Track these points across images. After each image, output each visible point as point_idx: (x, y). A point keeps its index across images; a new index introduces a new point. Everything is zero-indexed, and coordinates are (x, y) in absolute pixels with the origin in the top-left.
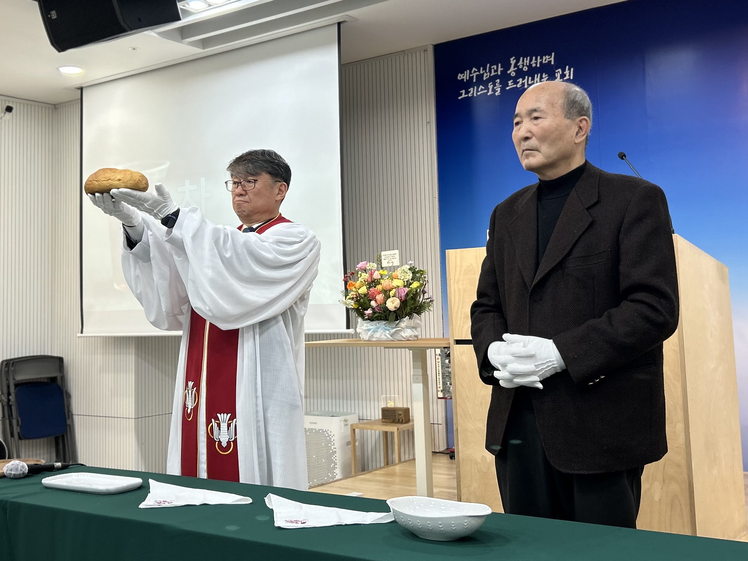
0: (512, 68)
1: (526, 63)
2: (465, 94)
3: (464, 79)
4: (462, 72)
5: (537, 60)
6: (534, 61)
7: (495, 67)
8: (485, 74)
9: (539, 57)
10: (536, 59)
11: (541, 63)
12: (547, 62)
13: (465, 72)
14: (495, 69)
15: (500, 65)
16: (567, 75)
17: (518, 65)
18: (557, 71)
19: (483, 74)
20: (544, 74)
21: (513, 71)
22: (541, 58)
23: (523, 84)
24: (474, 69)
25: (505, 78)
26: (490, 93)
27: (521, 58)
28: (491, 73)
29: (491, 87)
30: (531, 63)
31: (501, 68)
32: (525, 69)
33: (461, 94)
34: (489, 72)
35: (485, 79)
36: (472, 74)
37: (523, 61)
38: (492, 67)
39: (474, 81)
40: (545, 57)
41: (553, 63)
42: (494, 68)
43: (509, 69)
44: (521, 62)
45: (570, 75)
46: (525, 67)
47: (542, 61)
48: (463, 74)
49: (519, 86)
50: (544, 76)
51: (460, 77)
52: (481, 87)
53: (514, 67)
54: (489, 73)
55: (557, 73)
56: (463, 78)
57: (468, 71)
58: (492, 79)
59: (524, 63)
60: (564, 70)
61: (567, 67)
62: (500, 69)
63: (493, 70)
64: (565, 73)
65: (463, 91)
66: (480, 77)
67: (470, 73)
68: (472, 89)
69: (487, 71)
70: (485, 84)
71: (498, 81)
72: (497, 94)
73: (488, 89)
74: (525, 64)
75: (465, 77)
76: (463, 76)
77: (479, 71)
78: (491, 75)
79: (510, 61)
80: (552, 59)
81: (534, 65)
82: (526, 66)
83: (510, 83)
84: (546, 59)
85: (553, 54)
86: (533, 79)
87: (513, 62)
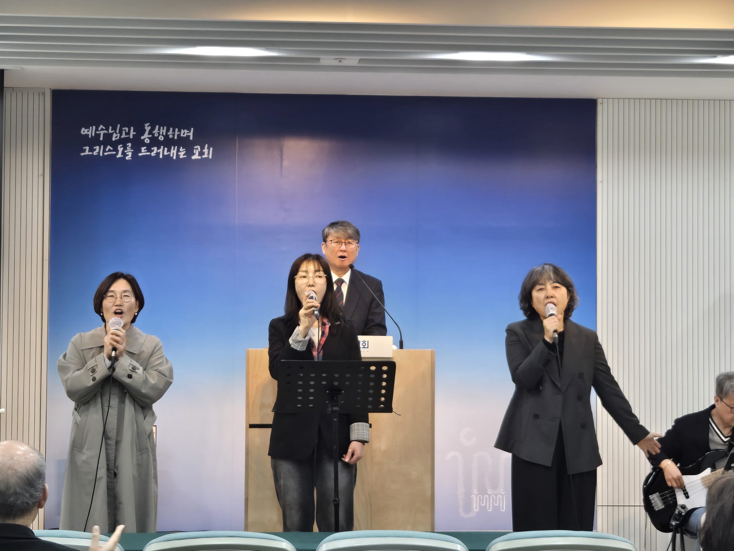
1: (163, 132)
2: (89, 152)
3: (89, 134)
5: (175, 132)
6: (170, 132)
8: (115, 135)
11: (179, 136)
12: (185, 136)
13: (91, 128)
14: (127, 131)
15: (132, 128)
19: (112, 134)
21: (147, 138)
22: (179, 131)
23: (158, 154)
24: (101, 126)
25: (137, 144)
26: (119, 155)
27: (157, 127)
28: (121, 134)
29: (120, 149)
30: (168, 134)
31: (133, 132)
33: (84, 151)
35: (114, 139)
38: (123, 129)
39: (101, 139)
40: (184, 130)
41: (191, 138)
43: (143, 135)
44: (156, 131)
45: (208, 154)
46: (161, 136)
48: (88, 130)
49: (153, 154)
50: (181, 149)
51: (84, 132)
52: (109, 147)
53: (149, 134)
54: (119, 134)
55: (196, 149)
57: (94, 127)
59: (160, 132)
60: (202, 148)
61: (206, 146)
63: (124, 132)
64: (204, 151)
65: (87, 148)
67: (97, 130)
68: (97, 148)
69: (118, 132)
70: (114, 145)
71: (130, 144)
72: (127, 158)
73: (117, 151)
77: (108, 129)
78: (122, 137)
79: (145, 126)
80: (191, 134)
81: (171, 136)
83: (143, 149)
84: (184, 133)
85: (192, 129)
86: (169, 150)
87: (148, 128)
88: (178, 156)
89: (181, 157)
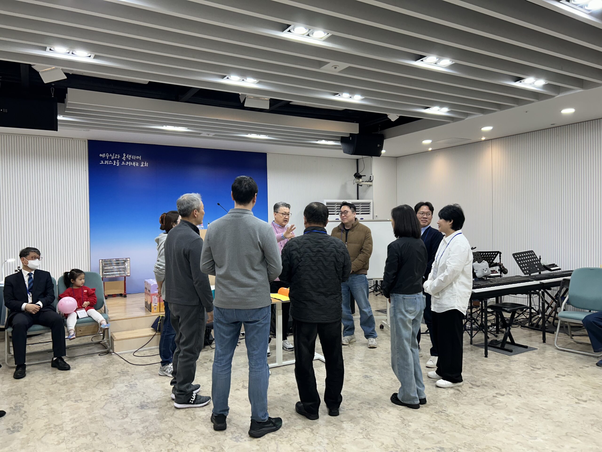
0: (124, 158)
3: (103, 156)
4: (102, 154)
6: (133, 157)
7: (117, 155)
8: (112, 157)
10: (134, 156)
11: (136, 158)
15: (119, 155)
18: (142, 162)
19: (111, 157)
20: (137, 163)
22: (136, 157)
23: (128, 164)
24: (107, 154)
25: (121, 160)
26: (114, 164)
28: (115, 157)
29: (115, 162)
32: (129, 159)
33: (101, 162)
35: (112, 158)
39: (107, 158)
44: (127, 156)
49: (127, 164)
51: (100, 155)
52: (110, 161)
57: (105, 154)
58: (116, 160)
59: (129, 157)
60: (144, 163)
61: (146, 162)
62: (119, 157)
65: (102, 161)
66: (110, 158)
68: (106, 161)
70: (113, 161)
71: (118, 161)
72: (117, 165)
73: (114, 163)
77: (110, 155)
80: (140, 158)
81: (133, 158)
83: (123, 162)
84: (138, 157)
85: (141, 156)
86: (132, 163)
87: (124, 155)
88: (136, 165)
89: (137, 165)
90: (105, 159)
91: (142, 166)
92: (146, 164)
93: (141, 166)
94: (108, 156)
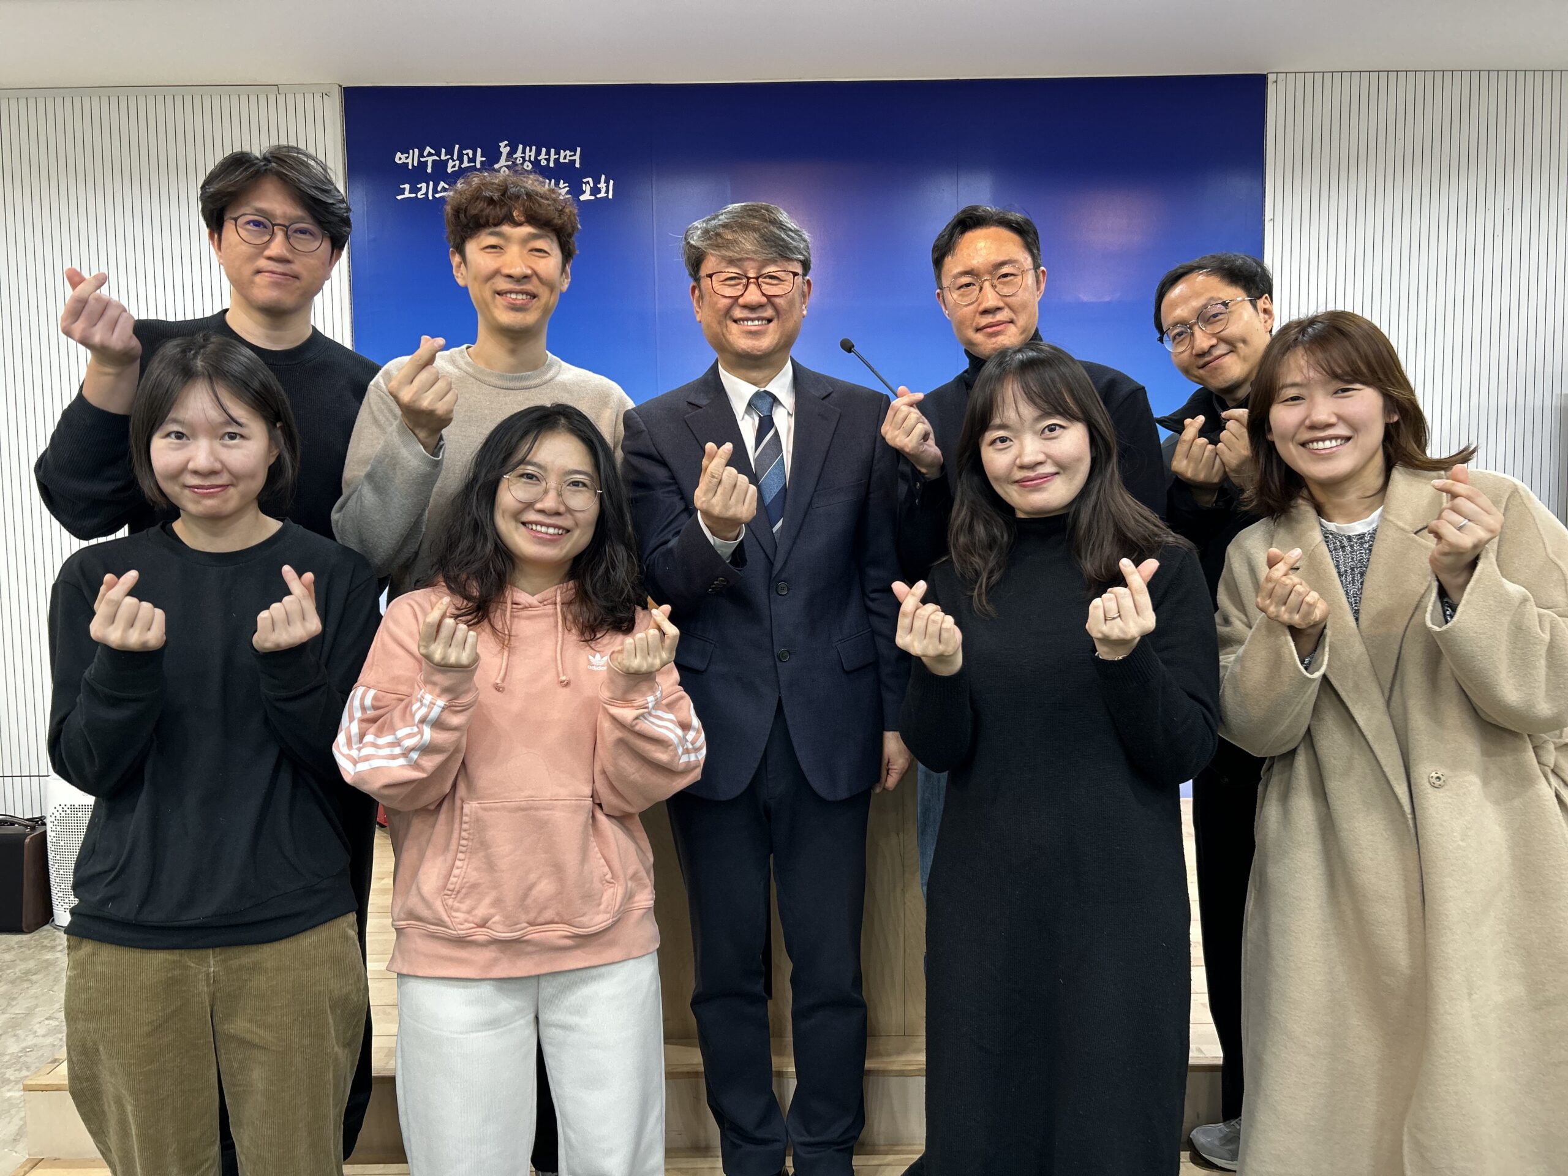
1: (530, 156)
2: (410, 193)
3: (408, 163)
5: (550, 156)
6: (543, 156)
7: (470, 152)
8: (451, 164)
9: (553, 151)
10: (548, 153)
11: (557, 161)
12: (567, 161)
13: (411, 151)
14: (471, 156)
15: (479, 150)
16: (603, 190)
17: (514, 156)
18: (584, 180)
19: (447, 161)
20: (562, 181)
21: (505, 166)
22: (558, 153)
24: (428, 149)
27: (521, 147)
28: (461, 162)
30: (539, 158)
31: (481, 157)
33: (403, 191)
34: (458, 159)
35: (449, 170)
36: (424, 157)
37: (524, 152)
38: (465, 152)
39: (429, 170)
40: (565, 151)
41: (577, 165)
42: (467, 154)
43: (497, 162)
44: (519, 154)
45: (607, 192)
46: (527, 163)
47: (559, 158)
48: (407, 155)
50: (562, 184)
51: (400, 159)
52: (442, 184)
53: (506, 161)
54: (458, 162)
55: (585, 183)
56: (406, 161)
57: (416, 151)
60: (597, 181)
61: (603, 177)
62: (479, 159)
63: (465, 157)
64: (599, 186)
65: (407, 187)
66: (440, 166)
67: (421, 155)
68: (424, 185)
69: (455, 157)
74: (527, 158)
75: (409, 161)
76: (407, 158)
77: (438, 154)
78: (463, 166)
79: (500, 146)
80: (577, 158)
81: (544, 163)
82: (530, 161)
84: (565, 156)
85: (579, 149)
87: (505, 150)
90: (417, 175)
91: (586, 197)
92: (607, 189)
93: (582, 198)
94: (430, 159)
